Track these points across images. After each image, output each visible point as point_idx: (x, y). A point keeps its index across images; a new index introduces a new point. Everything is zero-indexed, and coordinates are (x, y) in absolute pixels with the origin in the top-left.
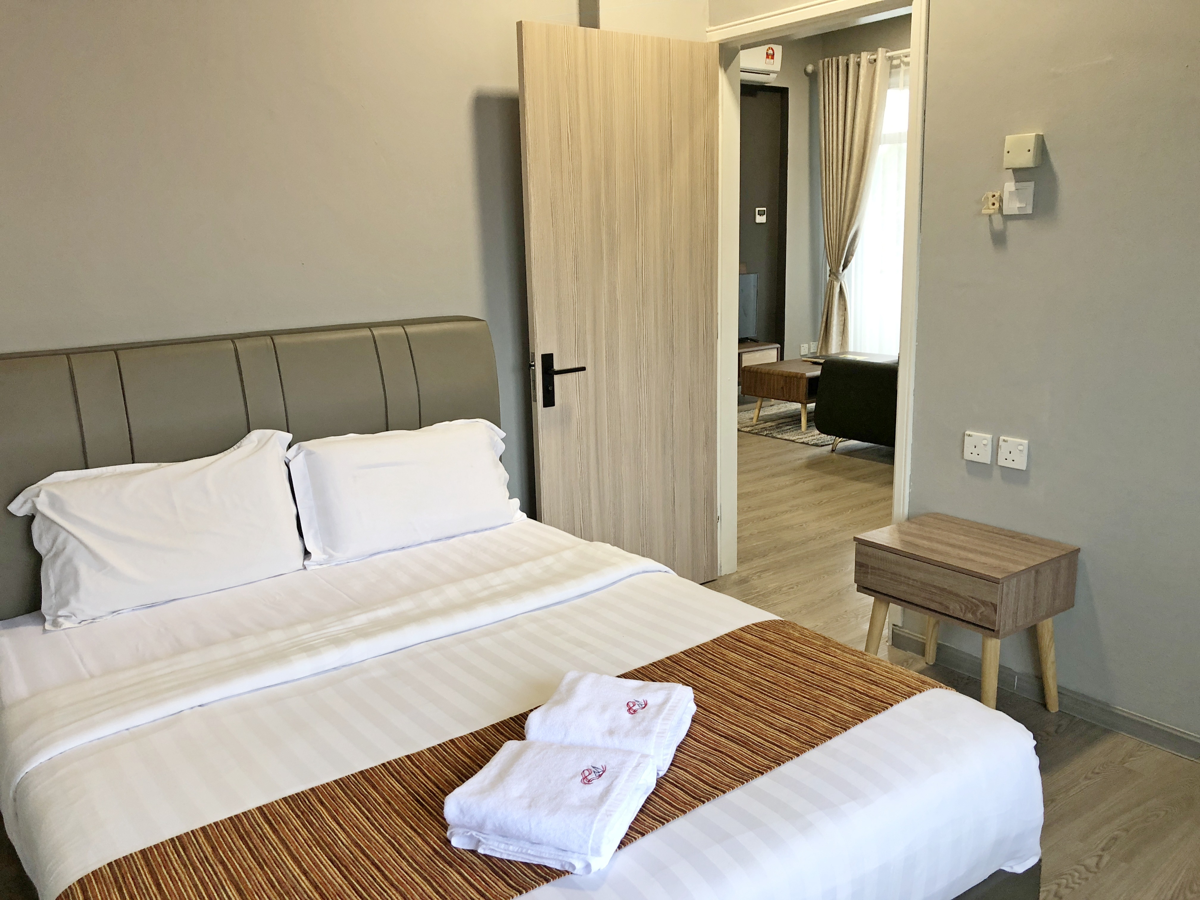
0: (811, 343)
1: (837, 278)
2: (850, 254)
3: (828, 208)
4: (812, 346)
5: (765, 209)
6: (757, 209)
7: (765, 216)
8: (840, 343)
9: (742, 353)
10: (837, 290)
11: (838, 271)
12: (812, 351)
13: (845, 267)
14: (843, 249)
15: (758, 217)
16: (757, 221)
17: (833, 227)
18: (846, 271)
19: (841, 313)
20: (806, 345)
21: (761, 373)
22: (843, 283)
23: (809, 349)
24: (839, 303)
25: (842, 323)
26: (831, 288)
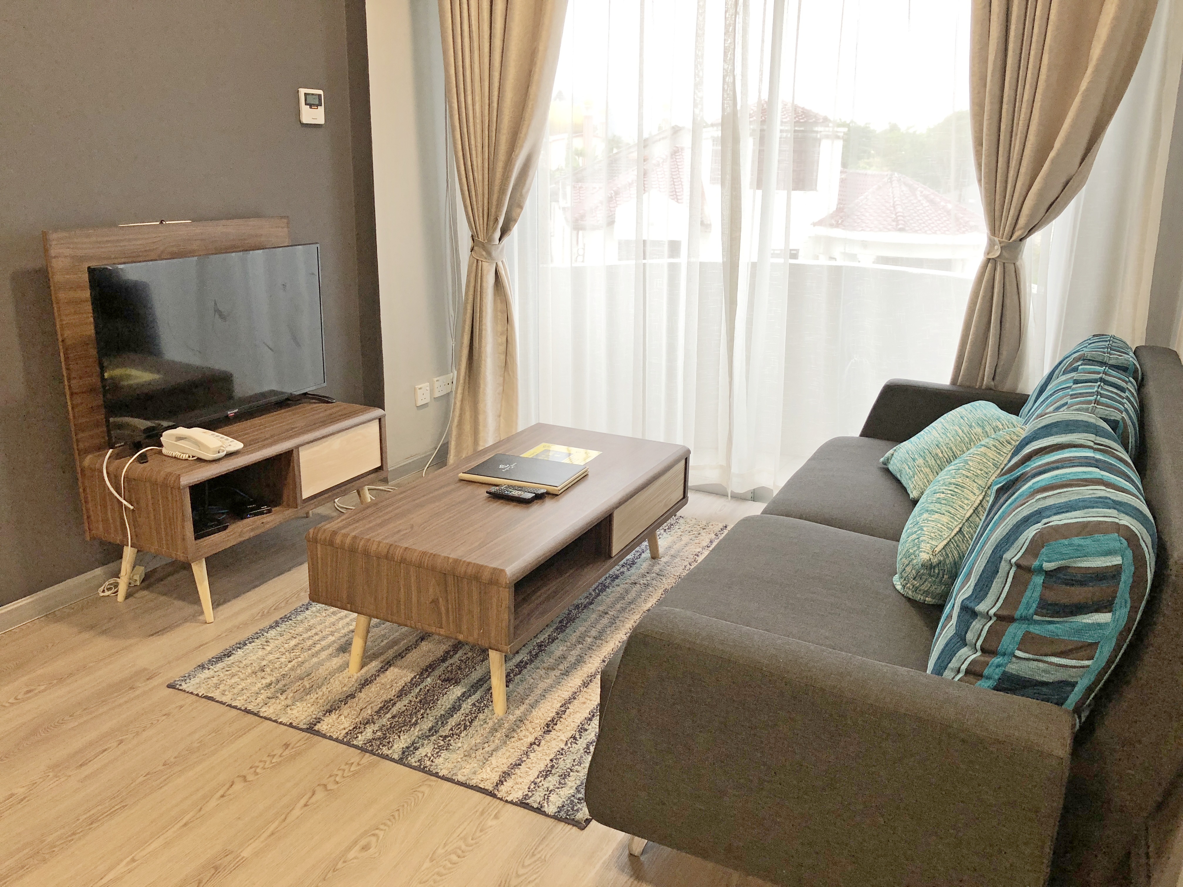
0: (435, 379)
1: (489, 254)
2: (516, 204)
3: (463, 99)
4: (437, 384)
5: (320, 92)
6: (302, 91)
7: (321, 109)
8: (501, 388)
9: (297, 447)
10: (490, 280)
11: (490, 240)
12: (437, 394)
13: (505, 231)
14: (502, 191)
15: (305, 110)
16: (305, 120)
17: (476, 141)
18: (505, 240)
19: (500, 328)
20: (426, 386)
21: (366, 553)
22: (500, 264)
23: (432, 391)
24: (495, 309)
25: (503, 348)
26: (476, 275)
